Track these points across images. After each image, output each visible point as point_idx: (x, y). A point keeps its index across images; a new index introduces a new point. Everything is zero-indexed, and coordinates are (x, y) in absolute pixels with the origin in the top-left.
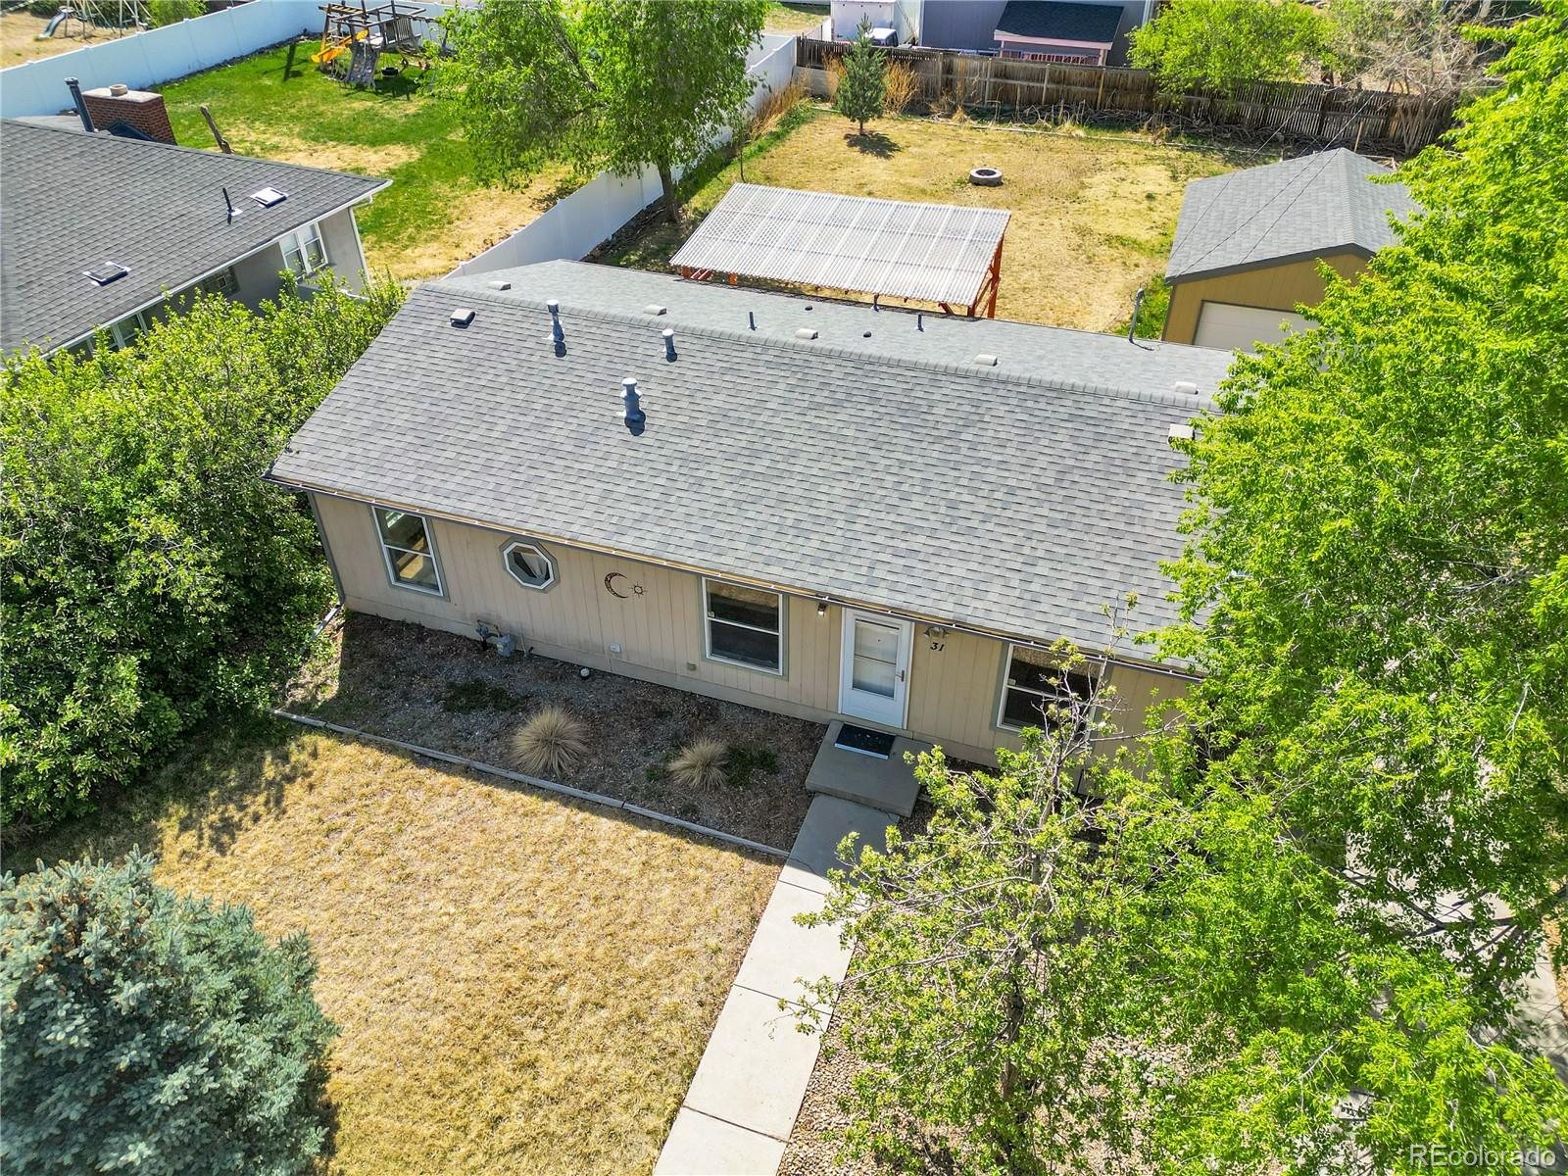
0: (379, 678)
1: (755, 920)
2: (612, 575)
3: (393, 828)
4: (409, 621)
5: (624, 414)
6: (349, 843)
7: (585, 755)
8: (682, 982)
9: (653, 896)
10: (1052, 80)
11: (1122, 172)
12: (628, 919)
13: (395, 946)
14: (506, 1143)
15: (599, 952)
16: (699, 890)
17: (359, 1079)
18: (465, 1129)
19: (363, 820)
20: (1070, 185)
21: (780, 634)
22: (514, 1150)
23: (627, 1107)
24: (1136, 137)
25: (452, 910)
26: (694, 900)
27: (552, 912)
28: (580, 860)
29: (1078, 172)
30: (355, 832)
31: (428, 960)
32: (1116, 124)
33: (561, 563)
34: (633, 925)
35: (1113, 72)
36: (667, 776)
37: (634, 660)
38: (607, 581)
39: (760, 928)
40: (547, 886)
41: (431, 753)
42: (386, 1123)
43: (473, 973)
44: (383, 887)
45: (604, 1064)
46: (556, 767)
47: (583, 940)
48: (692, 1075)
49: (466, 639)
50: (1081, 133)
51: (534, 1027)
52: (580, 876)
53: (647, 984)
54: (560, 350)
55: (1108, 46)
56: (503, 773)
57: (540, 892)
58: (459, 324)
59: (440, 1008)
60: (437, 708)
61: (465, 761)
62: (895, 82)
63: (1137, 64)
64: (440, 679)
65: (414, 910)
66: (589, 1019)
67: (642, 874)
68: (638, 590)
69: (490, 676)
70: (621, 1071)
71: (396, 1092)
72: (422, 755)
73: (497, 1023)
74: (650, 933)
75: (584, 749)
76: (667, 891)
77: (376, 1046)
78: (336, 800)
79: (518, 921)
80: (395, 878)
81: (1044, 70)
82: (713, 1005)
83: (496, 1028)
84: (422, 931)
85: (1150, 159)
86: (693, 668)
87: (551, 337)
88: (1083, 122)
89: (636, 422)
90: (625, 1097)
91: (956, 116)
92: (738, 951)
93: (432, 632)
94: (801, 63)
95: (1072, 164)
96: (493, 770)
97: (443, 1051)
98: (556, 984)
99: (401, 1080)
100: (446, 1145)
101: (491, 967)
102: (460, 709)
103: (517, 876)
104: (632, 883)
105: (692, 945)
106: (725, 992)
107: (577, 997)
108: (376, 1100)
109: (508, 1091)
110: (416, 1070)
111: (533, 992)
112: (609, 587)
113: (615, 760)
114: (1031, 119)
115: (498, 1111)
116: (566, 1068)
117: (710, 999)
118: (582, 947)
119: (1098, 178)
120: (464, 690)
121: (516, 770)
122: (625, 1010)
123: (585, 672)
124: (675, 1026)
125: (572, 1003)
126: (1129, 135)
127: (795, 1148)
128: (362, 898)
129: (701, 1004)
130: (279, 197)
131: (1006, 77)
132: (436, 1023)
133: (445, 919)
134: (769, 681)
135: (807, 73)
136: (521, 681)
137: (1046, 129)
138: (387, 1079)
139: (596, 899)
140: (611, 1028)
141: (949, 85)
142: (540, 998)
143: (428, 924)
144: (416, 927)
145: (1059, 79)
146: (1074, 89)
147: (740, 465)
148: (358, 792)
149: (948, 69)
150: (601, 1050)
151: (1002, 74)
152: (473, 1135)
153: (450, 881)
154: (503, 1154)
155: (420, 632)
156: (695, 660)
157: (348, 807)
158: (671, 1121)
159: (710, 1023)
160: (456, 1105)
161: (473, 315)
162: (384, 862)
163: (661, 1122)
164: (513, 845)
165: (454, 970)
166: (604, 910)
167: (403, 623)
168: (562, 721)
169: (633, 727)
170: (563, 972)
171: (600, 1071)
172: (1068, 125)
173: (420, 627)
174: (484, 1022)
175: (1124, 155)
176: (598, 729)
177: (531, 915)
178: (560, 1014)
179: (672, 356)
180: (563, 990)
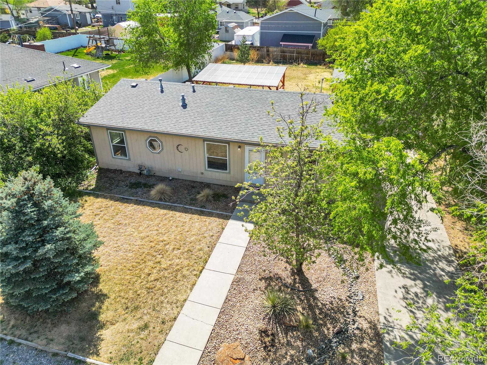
0: (109, 182)
1: (223, 229)
2: (178, 145)
3: (115, 214)
4: (118, 169)
5: (181, 104)
6: (102, 217)
7: (171, 196)
8: (202, 243)
9: (193, 225)
10: (297, 53)
11: (317, 74)
12: (186, 230)
13: (117, 239)
14: (152, 279)
15: (178, 237)
16: (207, 223)
17: (108, 268)
18: (140, 277)
19: (106, 212)
20: (303, 77)
21: (228, 158)
22: (155, 280)
23: (188, 270)
24: (321, 67)
25: (134, 230)
26: (205, 225)
27: (164, 230)
28: (171, 219)
29: (305, 74)
30: (104, 215)
31: (127, 241)
32: (315, 64)
33: (164, 143)
34: (188, 231)
35: (313, 50)
36: (196, 200)
37: (185, 173)
38: (177, 147)
39: (224, 231)
40: (162, 224)
41: (125, 197)
42: (116, 277)
43: (141, 244)
44: (113, 226)
45: (181, 261)
46: (163, 198)
47: (173, 235)
48: (207, 262)
49: (135, 172)
50: (306, 66)
51: (159, 254)
52: (172, 222)
53: (192, 244)
54: (162, 91)
55: (312, 45)
56: (148, 201)
57: (160, 226)
58: (133, 87)
59: (131, 251)
60: (128, 187)
61: (136, 198)
62: (253, 54)
63: (320, 48)
64: (128, 182)
65: (121, 231)
66: (175, 252)
67: (190, 221)
68: (186, 149)
69: (142, 181)
70: (186, 262)
71: (119, 270)
72: (123, 198)
73: (148, 254)
74: (193, 233)
75: (171, 195)
76: (197, 224)
77: (112, 260)
78: (97, 208)
79: (153, 232)
80: (116, 224)
81: (294, 51)
82: (212, 247)
83: (148, 255)
84: (125, 235)
85: (325, 71)
86: (202, 173)
87: (160, 88)
88: (305, 64)
89: (184, 106)
90: (187, 268)
91: (271, 63)
92: (219, 236)
93: (124, 172)
94: (226, 51)
95: (304, 72)
96: (145, 200)
97: (132, 260)
98: (165, 245)
99: (120, 267)
100: (135, 280)
101: (146, 242)
102: (134, 188)
103: (152, 222)
104: (187, 223)
105: (205, 235)
106: (215, 244)
107: (172, 247)
108: (113, 272)
109: (152, 268)
110: (125, 264)
111: (159, 247)
112: (178, 149)
113: (180, 197)
114: (291, 63)
115: (150, 272)
116: (170, 262)
117: (211, 246)
118: (173, 236)
119: (311, 75)
120: (135, 184)
121: (151, 200)
122: (186, 249)
123: (170, 178)
124: (201, 252)
125: (170, 249)
126: (319, 66)
127: (237, 276)
128: (106, 229)
129: (209, 247)
130: (78, 66)
131: (284, 52)
132: (130, 255)
133: (132, 232)
134: (225, 175)
135: (228, 53)
136: (152, 181)
137: (296, 65)
138: (116, 267)
139: (177, 226)
140: (183, 253)
141: (268, 55)
142: (161, 248)
143: (127, 234)
144: (123, 234)
145: (298, 53)
146: (303, 55)
147: (215, 113)
148: (104, 206)
149: (268, 51)
150: (179, 258)
151: (283, 52)
152: (142, 277)
153: (132, 224)
154: (151, 281)
155: (121, 172)
156: (203, 171)
157: (101, 210)
158: (201, 272)
159: (211, 251)
160: (137, 272)
161: (137, 85)
162: (112, 221)
163: (198, 273)
164: (151, 216)
165: (135, 243)
166: (179, 229)
167: (116, 170)
168: (164, 187)
169: (185, 190)
170: (167, 242)
171: (180, 263)
172: (302, 64)
173: (121, 170)
174: (144, 254)
175: (317, 70)
176: (175, 191)
177: (157, 230)
178: (167, 251)
179: (194, 91)
180: (168, 246)
